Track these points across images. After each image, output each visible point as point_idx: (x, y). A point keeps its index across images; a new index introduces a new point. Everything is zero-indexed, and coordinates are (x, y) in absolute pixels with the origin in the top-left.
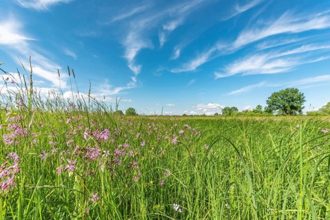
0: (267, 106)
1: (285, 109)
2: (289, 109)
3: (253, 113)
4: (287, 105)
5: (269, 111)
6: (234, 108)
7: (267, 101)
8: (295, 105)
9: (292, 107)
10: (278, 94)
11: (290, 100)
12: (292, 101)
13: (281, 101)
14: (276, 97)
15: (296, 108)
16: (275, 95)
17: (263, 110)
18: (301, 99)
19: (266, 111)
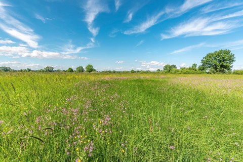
0: (201, 64)
1: (216, 68)
2: (219, 67)
3: (189, 71)
4: (218, 64)
5: (202, 69)
6: (173, 65)
7: (202, 60)
8: (225, 64)
9: (222, 66)
10: (212, 54)
11: (222, 60)
12: (223, 61)
13: (214, 61)
14: (210, 57)
15: (225, 67)
16: (209, 55)
17: (197, 68)
18: (231, 59)
19: (200, 69)
